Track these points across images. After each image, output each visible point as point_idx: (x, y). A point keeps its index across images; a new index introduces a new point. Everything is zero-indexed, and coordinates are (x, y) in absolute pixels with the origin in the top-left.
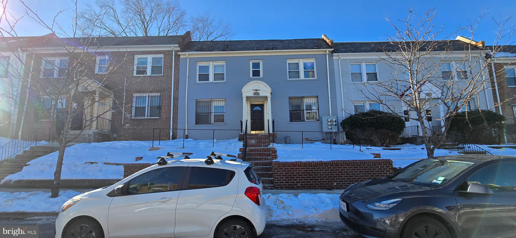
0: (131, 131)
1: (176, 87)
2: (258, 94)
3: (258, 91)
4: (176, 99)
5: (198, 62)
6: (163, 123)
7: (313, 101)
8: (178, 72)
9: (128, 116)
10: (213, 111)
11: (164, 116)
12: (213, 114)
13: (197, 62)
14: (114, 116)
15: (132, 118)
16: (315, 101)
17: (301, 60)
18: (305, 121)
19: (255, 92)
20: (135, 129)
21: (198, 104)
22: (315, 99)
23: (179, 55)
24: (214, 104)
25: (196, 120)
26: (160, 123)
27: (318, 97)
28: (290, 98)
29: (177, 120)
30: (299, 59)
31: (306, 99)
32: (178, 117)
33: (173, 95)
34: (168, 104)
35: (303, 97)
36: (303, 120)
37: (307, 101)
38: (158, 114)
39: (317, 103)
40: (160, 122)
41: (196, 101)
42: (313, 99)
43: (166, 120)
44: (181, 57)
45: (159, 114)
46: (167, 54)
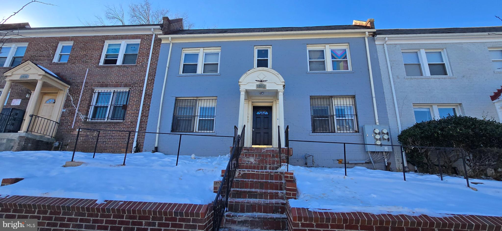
0: (81, 138)
1: (150, 81)
2: (264, 86)
3: (264, 83)
4: (148, 96)
5: (183, 49)
6: (125, 129)
7: (348, 102)
8: (156, 61)
9: (82, 117)
11: (128, 118)
12: (198, 118)
14: (64, 117)
15: (87, 121)
16: (351, 104)
17: (327, 46)
18: (335, 132)
19: (259, 83)
20: (87, 136)
21: (179, 103)
22: (351, 100)
23: (160, 40)
24: (200, 105)
25: (172, 126)
26: (122, 129)
27: (354, 97)
28: (312, 98)
29: (146, 125)
30: (324, 45)
31: (336, 101)
32: (147, 121)
33: (146, 91)
34: (137, 103)
35: (332, 97)
36: (333, 131)
37: (337, 103)
38: (122, 116)
39: (354, 106)
41: (176, 100)
42: (348, 100)
43: (131, 124)
44: (162, 42)
45: (124, 117)
46: (145, 39)
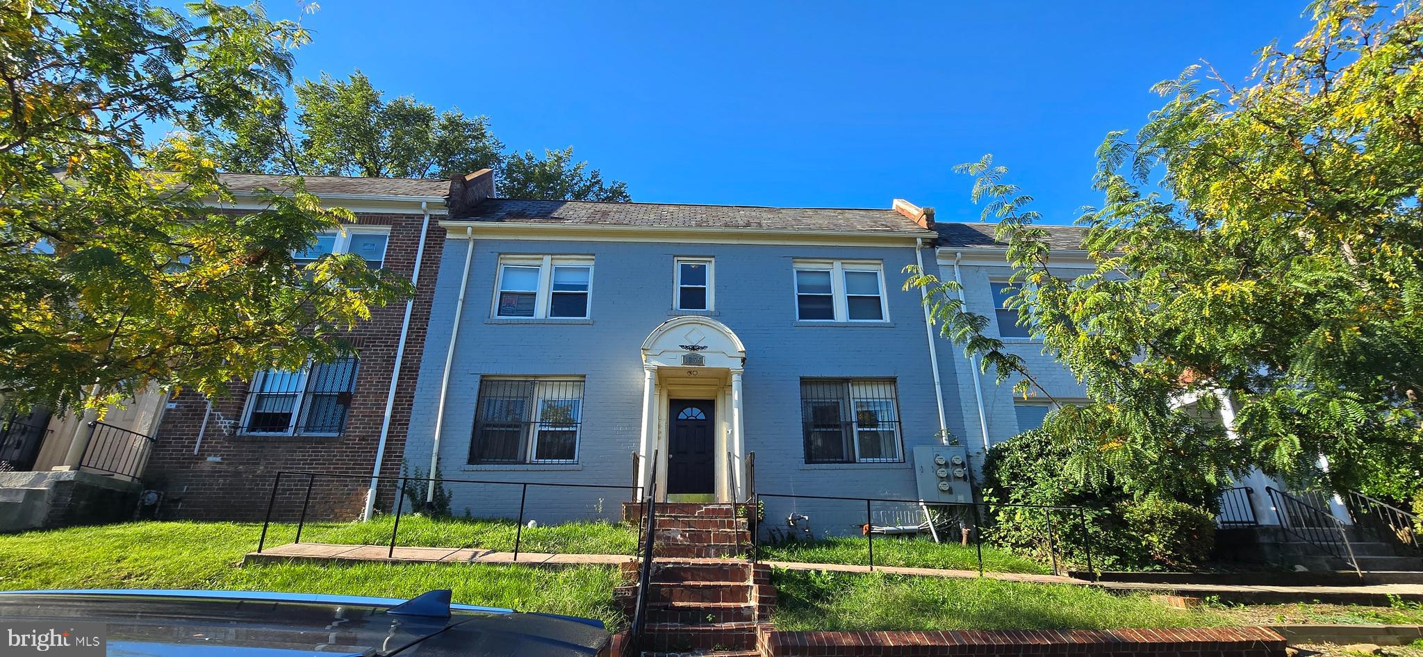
0: (221, 481)
1: (415, 332)
2: (700, 361)
3: (699, 352)
4: (410, 371)
5: (502, 256)
6: (346, 456)
7: (881, 393)
8: (432, 282)
9: (224, 424)
10: (536, 415)
11: (355, 429)
12: (538, 429)
13: (500, 254)
14: (171, 423)
15: (238, 433)
16: (889, 396)
17: (837, 264)
18: (855, 462)
19: (687, 352)
20: (237, 474)
21: (488, 390)
22: (888, 388)
23: (444, 231)
24: (541, 395)
25: (472, 448)
26: (336, 456)
27: (895, 382)
28: (805, 381)
29: (402, 444)
30: (831, 261)
31: (856, 388)
32: (406, 436)
33: (403, 357)
34: (379, 389)
35: (846, 381)
36: (851, 459)
37: (860, 393)
38: (337, 423)
39: (895, 401)
40: (337, 452)
41: (481, 381)
42: (881, 387)
43: (361, 444)
44: (448, 236)
45: (341, 424)
46: (404, 227)
